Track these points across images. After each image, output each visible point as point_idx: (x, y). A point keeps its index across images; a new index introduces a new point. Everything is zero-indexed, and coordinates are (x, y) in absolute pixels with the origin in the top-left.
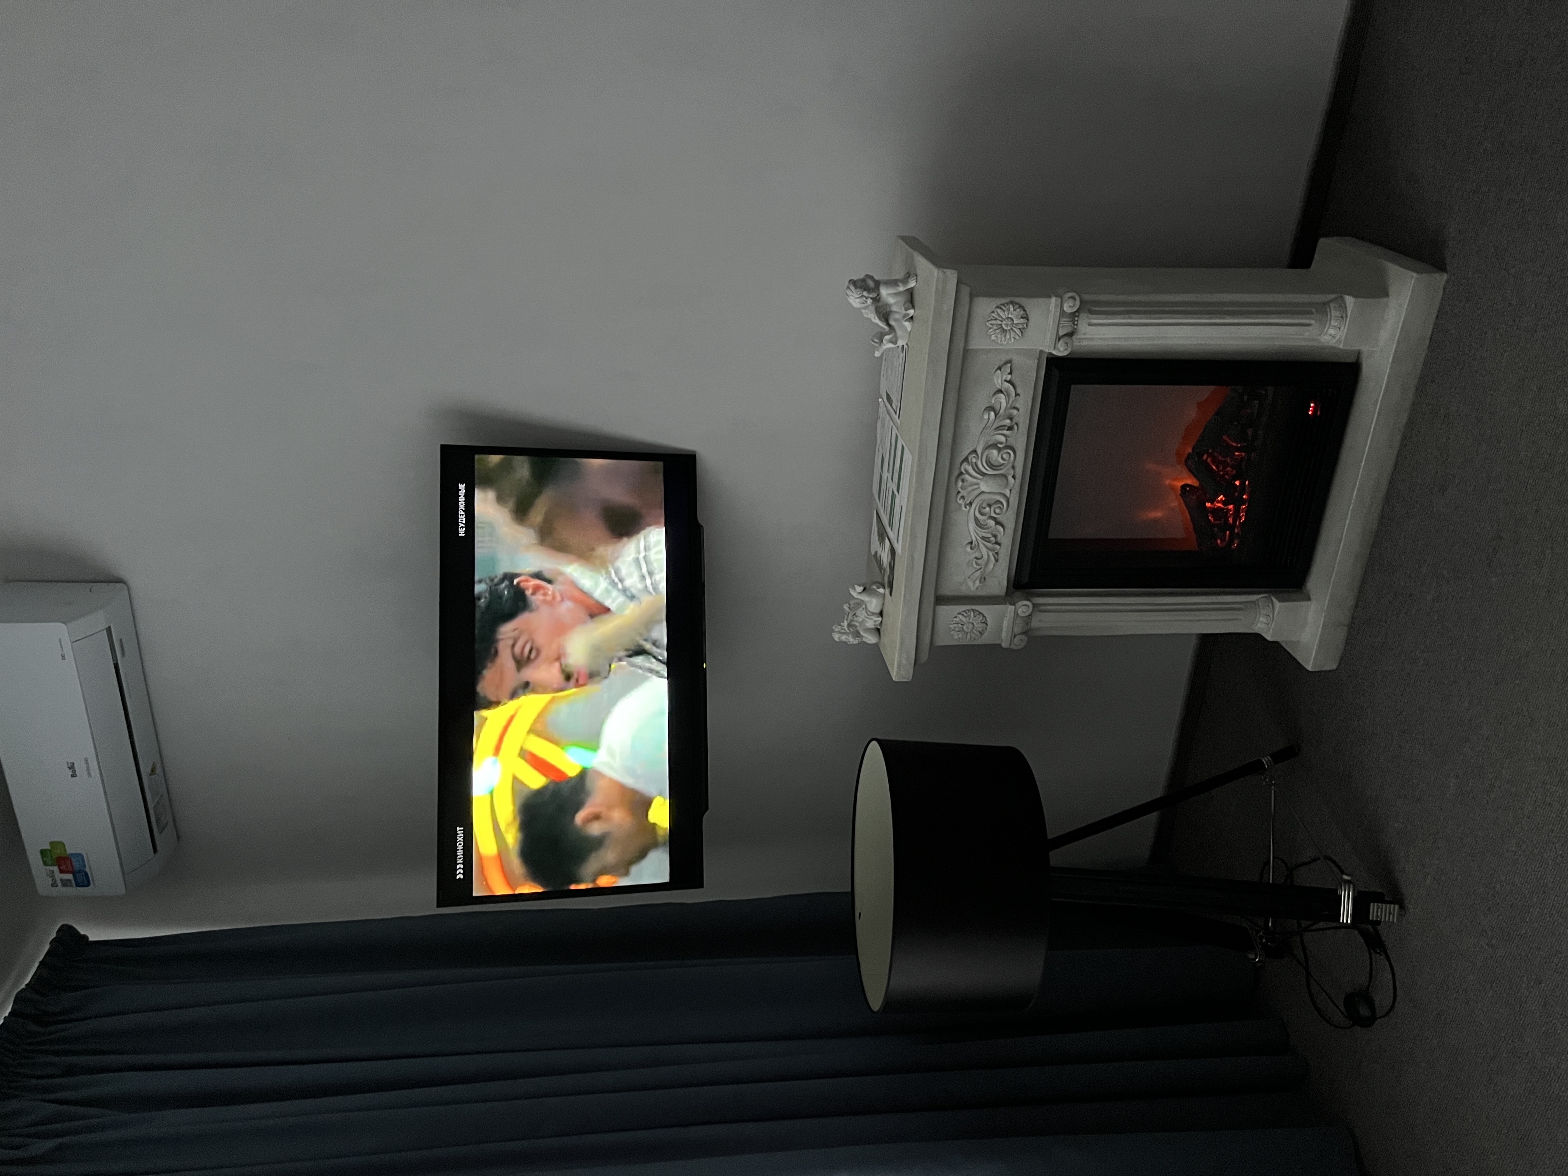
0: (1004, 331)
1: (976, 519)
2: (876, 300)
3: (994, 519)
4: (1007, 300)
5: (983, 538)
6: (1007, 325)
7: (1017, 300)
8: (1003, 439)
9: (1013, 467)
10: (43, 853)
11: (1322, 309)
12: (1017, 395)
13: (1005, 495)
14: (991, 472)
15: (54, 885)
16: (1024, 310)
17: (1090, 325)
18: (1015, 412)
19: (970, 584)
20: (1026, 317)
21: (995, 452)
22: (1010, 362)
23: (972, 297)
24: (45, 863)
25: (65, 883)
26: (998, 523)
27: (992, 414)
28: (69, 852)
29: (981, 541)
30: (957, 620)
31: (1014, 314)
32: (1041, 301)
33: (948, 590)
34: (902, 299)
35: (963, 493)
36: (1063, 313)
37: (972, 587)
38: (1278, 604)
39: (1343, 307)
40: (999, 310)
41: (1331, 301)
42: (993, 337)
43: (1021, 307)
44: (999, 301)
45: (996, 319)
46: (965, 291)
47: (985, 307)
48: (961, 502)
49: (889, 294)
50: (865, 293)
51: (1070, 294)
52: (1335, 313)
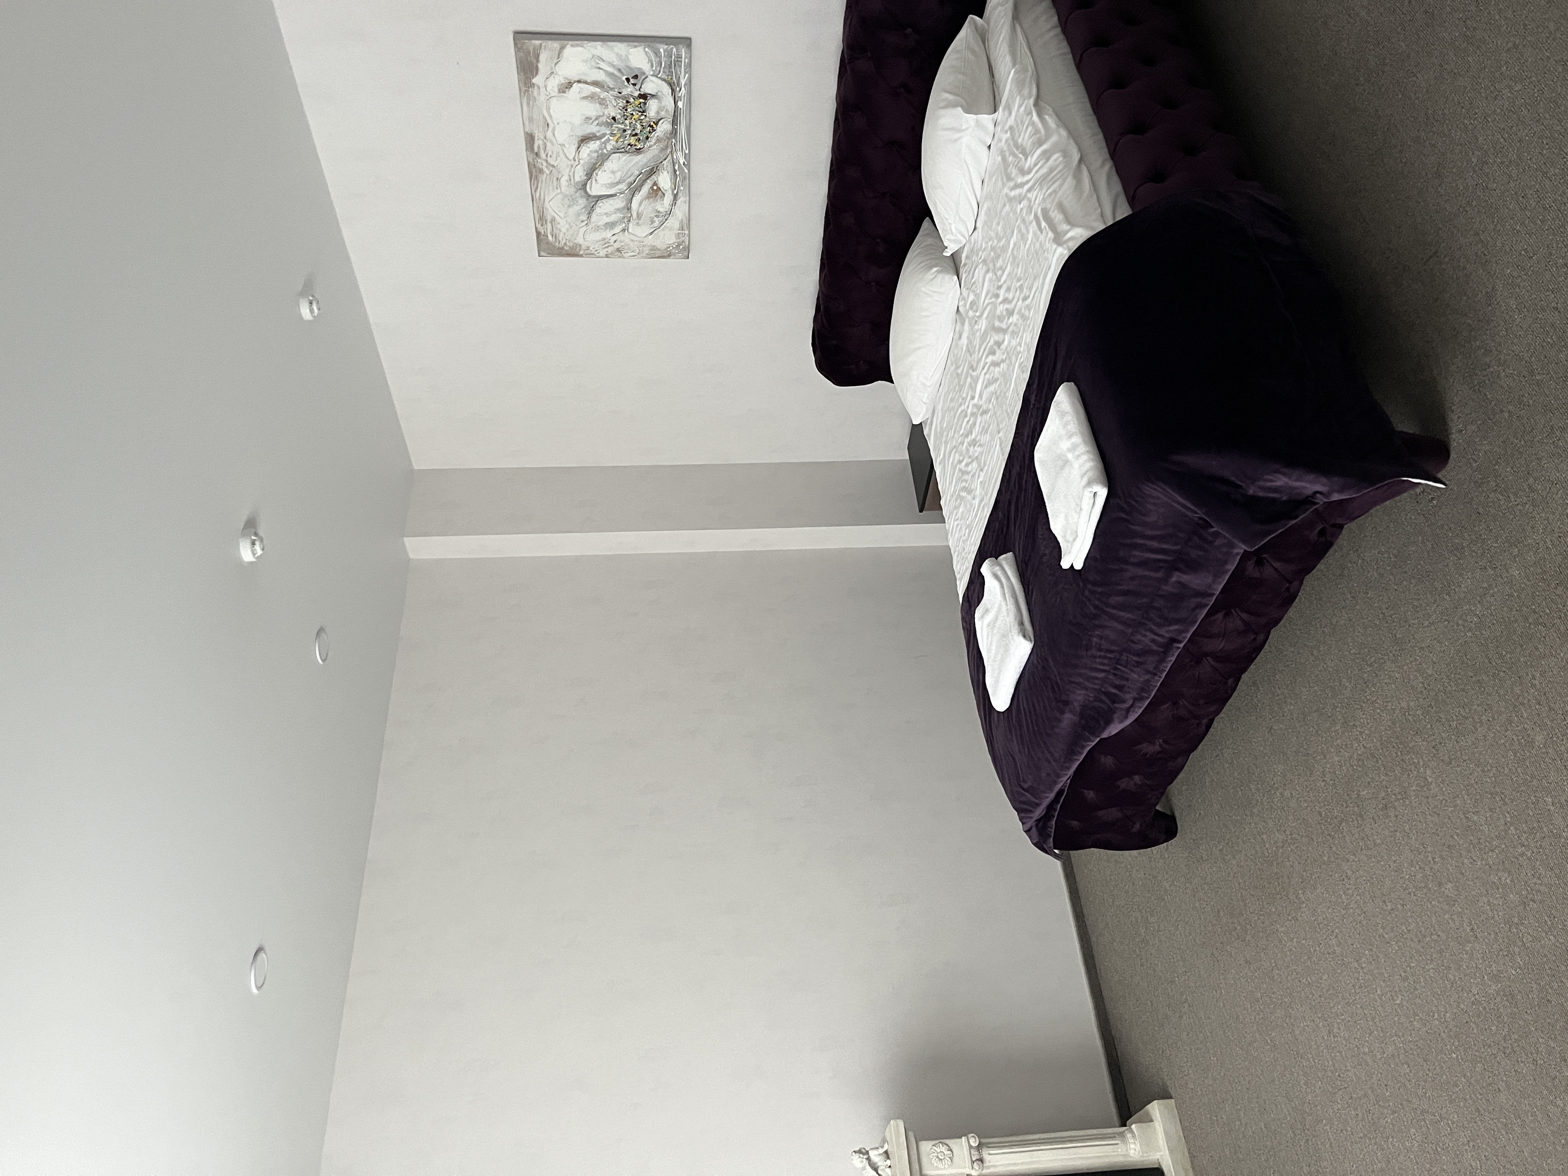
0: (941, 1160)
2: (869, 1159)
4: (938, 1141)
6: (941, 1156)
7: (944, 1141)
16: (949, 1147)
17: (989, 1154)
20: (951, 1151)
31: (943, 1149)
32: (957, 1140)
34: (883, 1158)
36: (970, 1147)
39: (1132, 1132)
40: (934, 1147)
42: (936, 1165)
43: (946, 1145)
44: (934, 1142)
45: (934, 1153)
46: (912, 1137)
47: (926, 1146)
49: (875, 1155)
50: (861, 1155)
51: (972, 1135)
52: (1129, 1135)
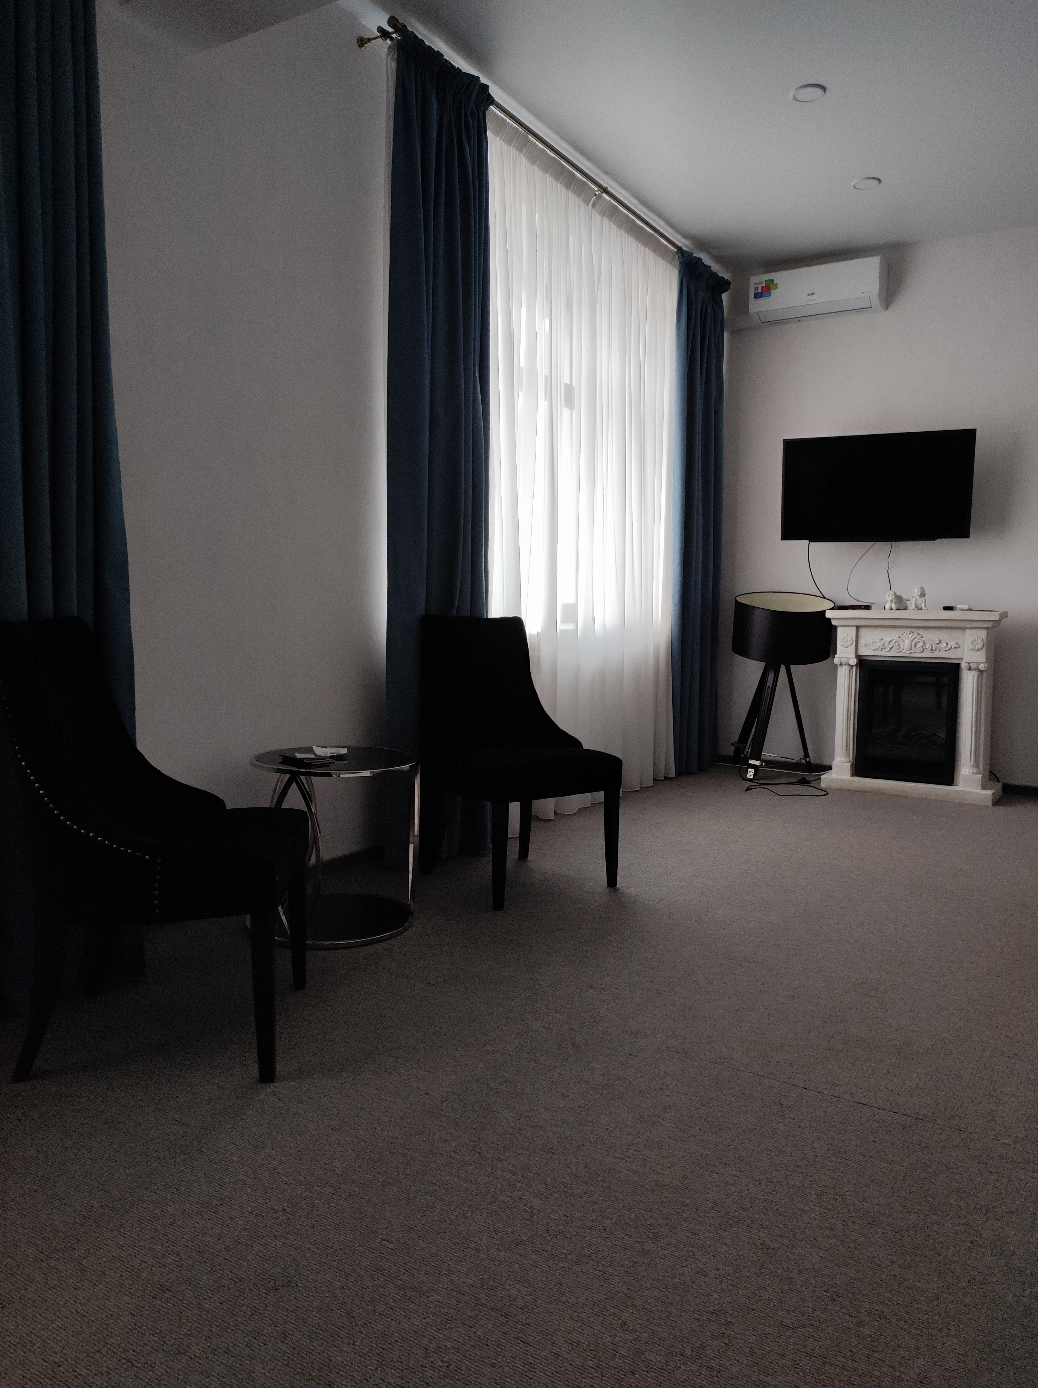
0: (973, 642)
1: (892, 640)
3: (893, 647)
4: (985, 642)
5: (884, 643)
6: (976, 643)
7: (985, 646)
8: (927, 647)
9: (914, 653)
10: (772, 280)
11: (976, 766)
12: (945, 651)
13: (903, 650)
14: (913, 643)
15: (755, 284)
16: (981, 649)
17: (974, 675)
18: (938, 651)
19: (864, 641)
20: (978, 650)
21: (922, 644)
22: (959, 647)
23: (987, 628)
24: (766, 281)
25: (756, 289)
26: (891, 649)
27: (938, 642)
28: (772, 291)
29: (883, 643)
30: (849, 636)
31: (980, 646)
32: (985, 656)
33: (863, 632)
35: (904, 634)
36: (979, 664)
37: (862, 641)
38: (850, 764)
39: (977, 773)
40: (981, 639)
41: (980, 770)
42: (970, 638)
43: (982, 648)
44: (985, 639)
45: (978, 638)
46: (990, 625)
47: (983, 634)
48: (901, 634)
51: (986, 666)
52: (975, 771)
